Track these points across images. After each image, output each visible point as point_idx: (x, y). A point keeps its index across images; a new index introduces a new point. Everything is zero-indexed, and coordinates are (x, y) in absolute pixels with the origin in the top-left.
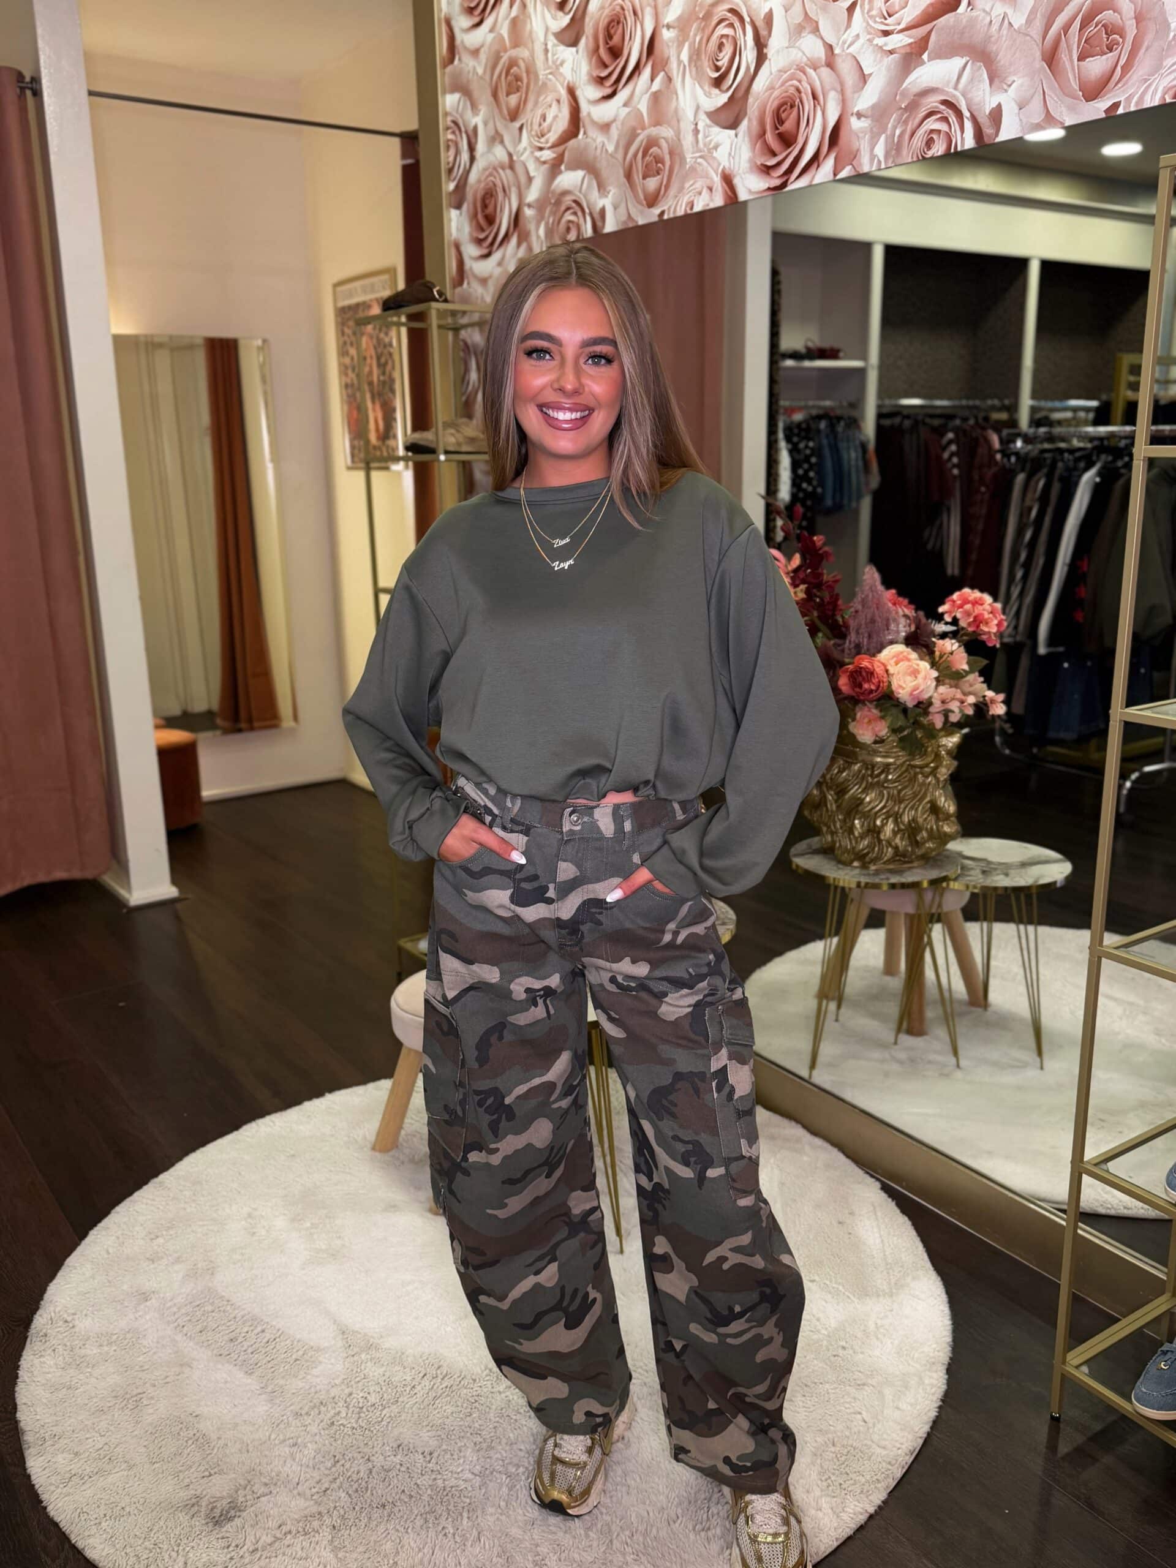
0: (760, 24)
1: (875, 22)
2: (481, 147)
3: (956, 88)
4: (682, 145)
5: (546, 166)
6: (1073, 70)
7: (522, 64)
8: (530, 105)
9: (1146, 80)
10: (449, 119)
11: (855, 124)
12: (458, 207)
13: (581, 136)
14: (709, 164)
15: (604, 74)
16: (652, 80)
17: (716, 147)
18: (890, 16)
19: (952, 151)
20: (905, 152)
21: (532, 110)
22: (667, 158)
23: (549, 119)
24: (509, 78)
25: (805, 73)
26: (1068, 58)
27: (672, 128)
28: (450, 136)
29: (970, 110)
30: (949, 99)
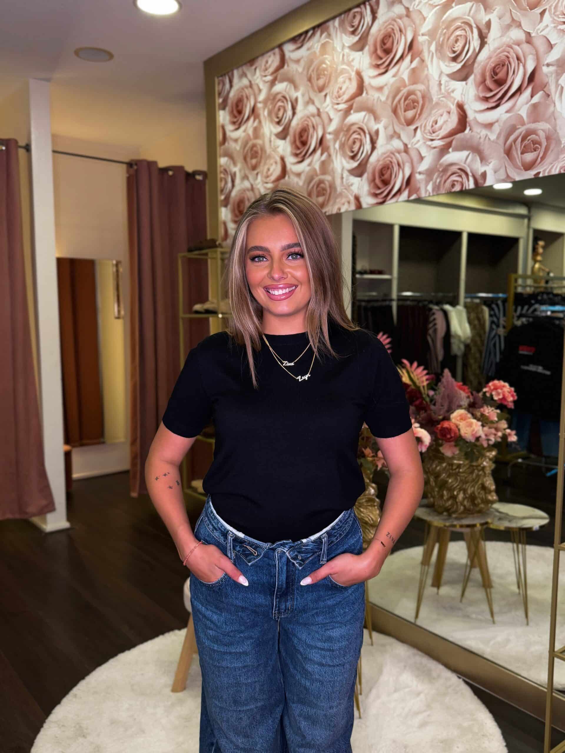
0: (373, 133)
1: (427, 135)
2: (238, 181)
3: (465, 163)
4: (335, 183)
6: (518, 157)
7: (259, 147)
8: (262, 164)
9: (552, 163)
10: (222, 169)
11: (418, 177)
12: (226, 206)
13: (287, 178)
14: (348, 192)
15: (298, 152)
16: (322, 154)
17: (352, 185)
18: (434, 132)
19: (464, 189)
20: (441, 189)
21: (263, 166)
22: (328, 189)
23: (271, 170)
24: (253, 152)
25: (394, 154)
26: (517, 153)
27: (331, 176)
28: (222, 176)
29: (472, 172)
30: (463, 168)
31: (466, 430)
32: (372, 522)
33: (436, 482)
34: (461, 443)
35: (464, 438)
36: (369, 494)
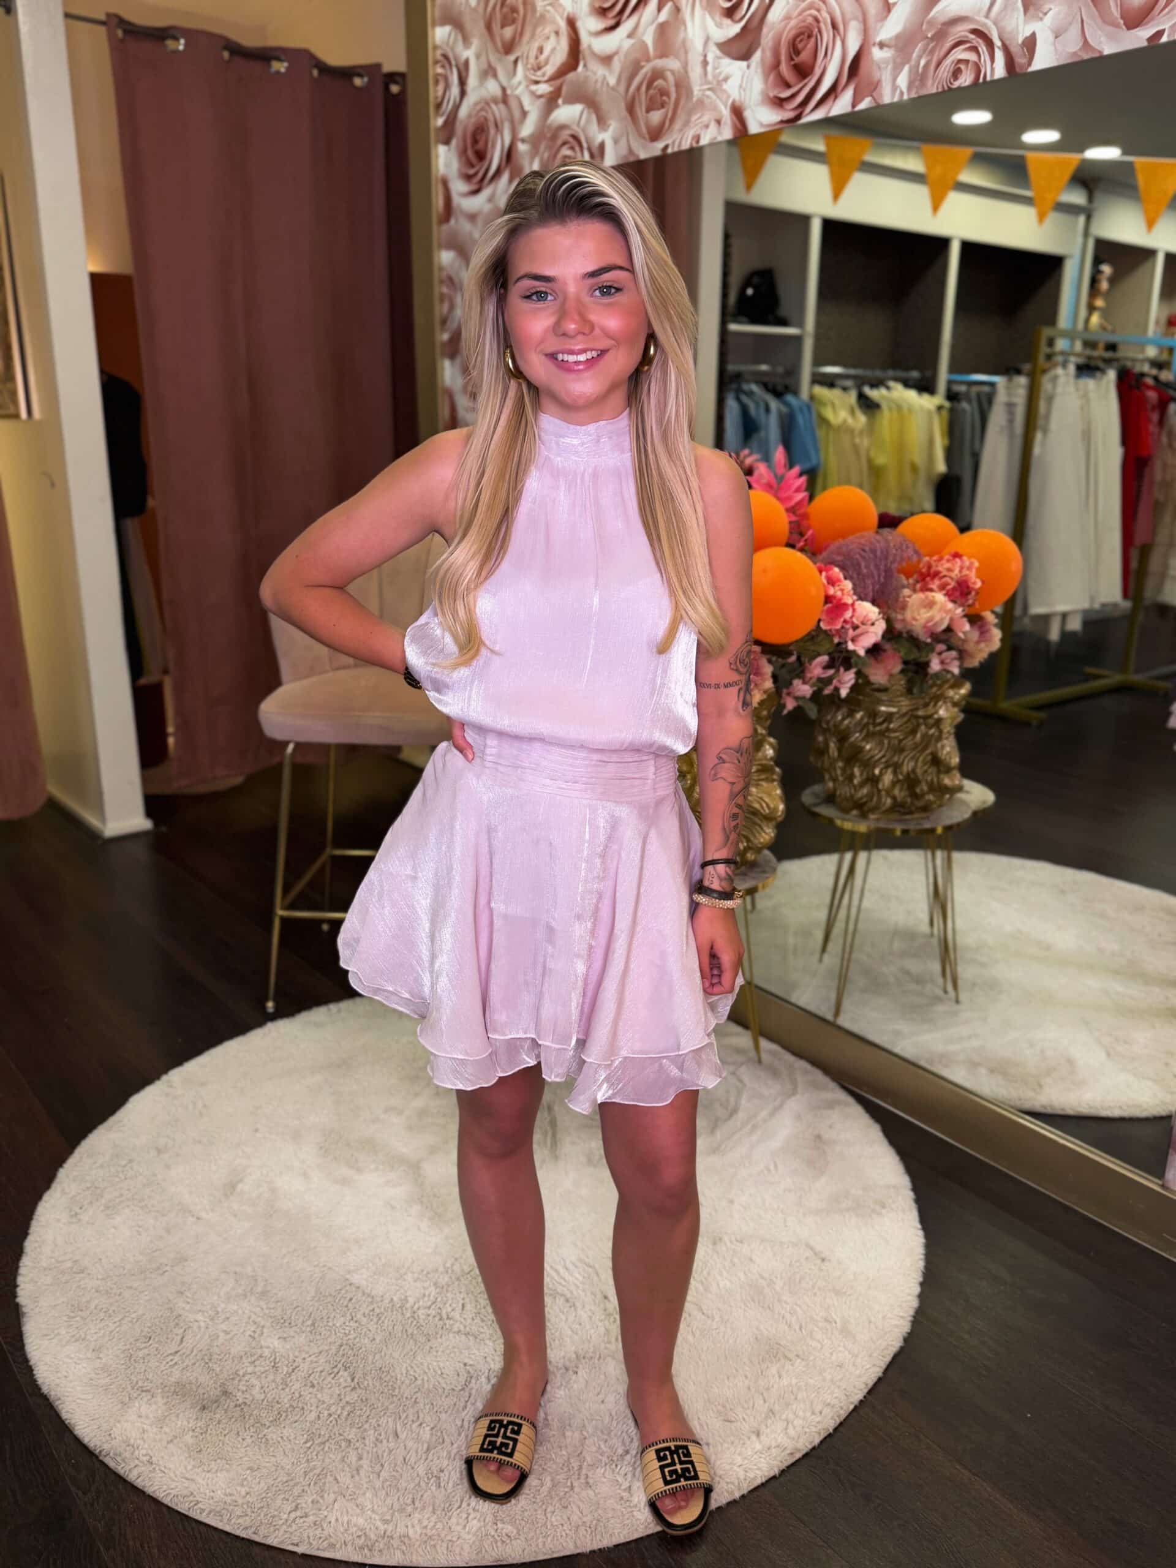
2: (472, 81)
4: (688, 77)
5: (543, 100)
8: (526, 38)
10: (439, 52)
11: (877, 54)
12: (447, 142)
13: (580, 68)
14: (718, 97)
15: (607, 5)
16: (659, 9)
17: (726, 79)
19: (981, 80)
20: (930, 82)
21: (528, 42)
22: (673, 90)
23: (546, 52)
24: (505, 10)
27: (679, 60)
28: (439, 70)
29: (1001, 40)
30: (980, 28)
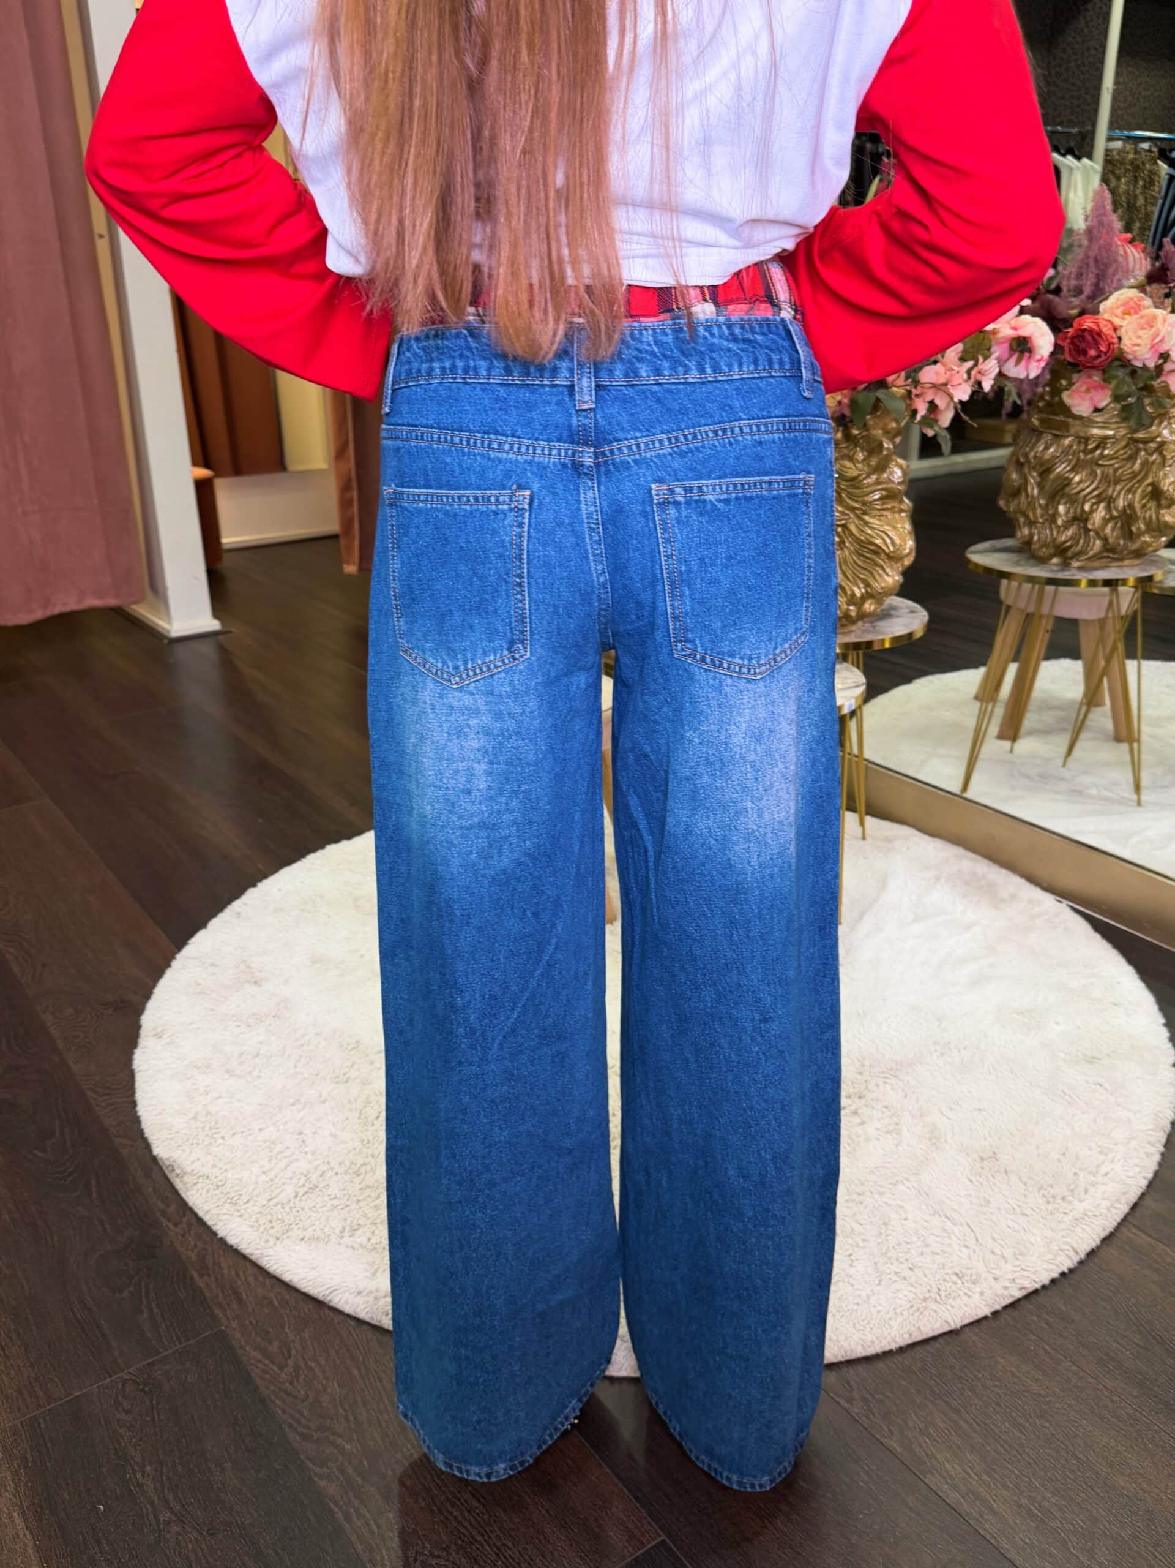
31: (1139, 337)
32: (892, 548)
33: (1040, 486)
34: (1121, 373)
35: (1130, 357)
36: (892, 482)
